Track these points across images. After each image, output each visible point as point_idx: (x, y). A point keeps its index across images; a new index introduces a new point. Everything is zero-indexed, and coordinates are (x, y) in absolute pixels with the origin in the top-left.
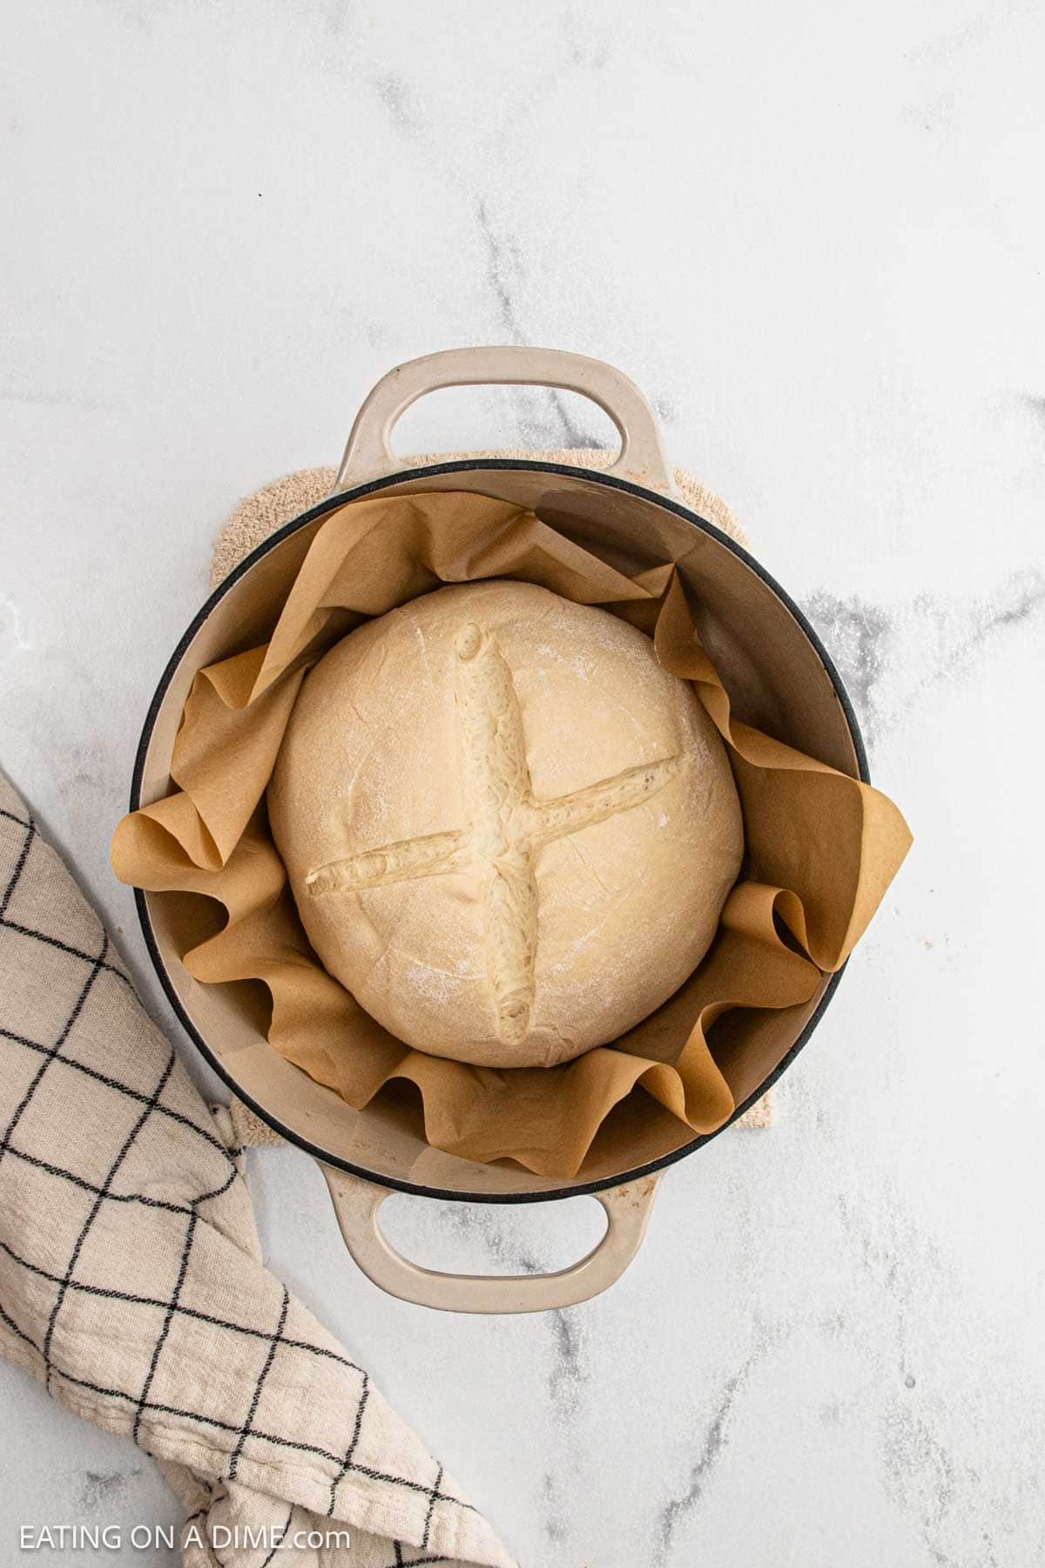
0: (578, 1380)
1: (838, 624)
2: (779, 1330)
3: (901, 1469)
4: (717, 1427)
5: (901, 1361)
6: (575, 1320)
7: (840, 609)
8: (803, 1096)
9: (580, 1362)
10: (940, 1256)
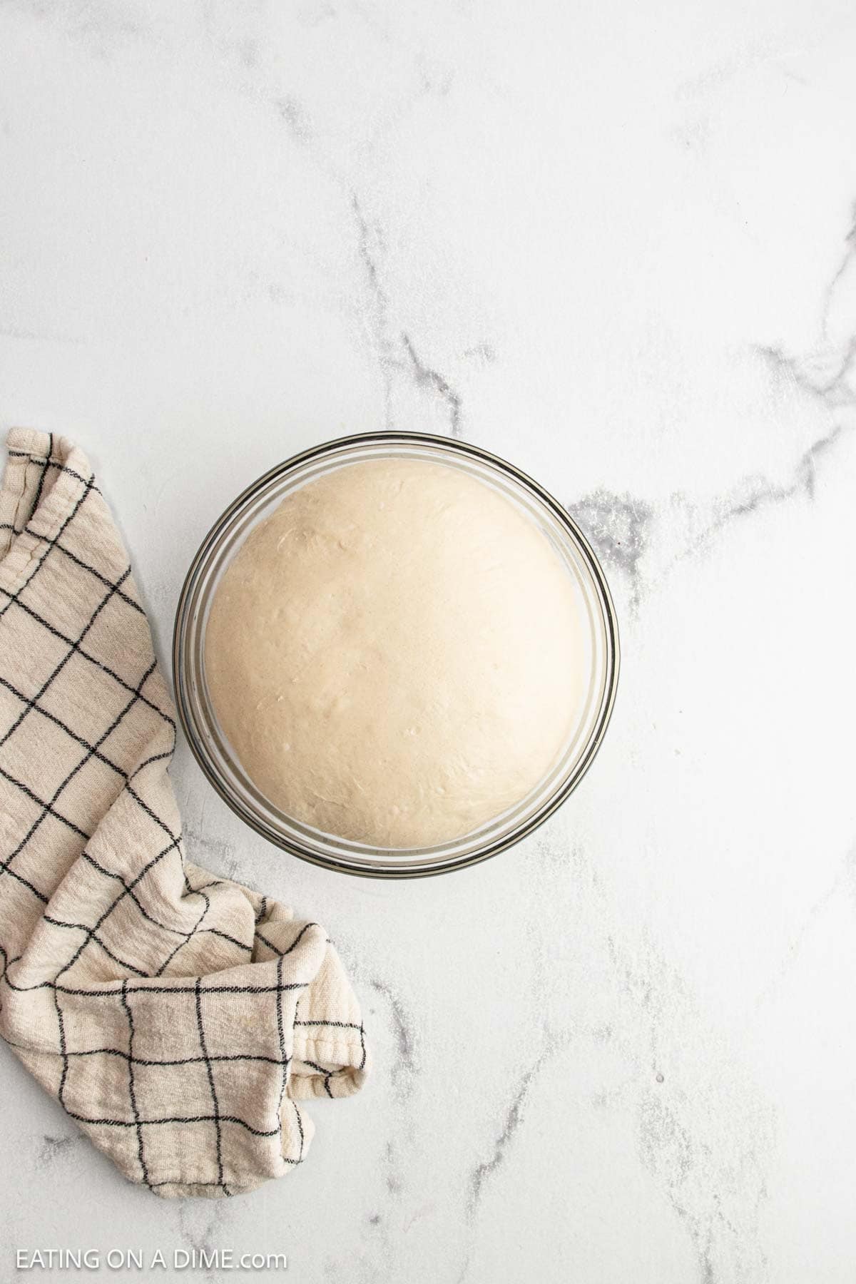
0: (413, 1072)
1: (614, 512)
2: (562, 1037)
3: (652, 1144)
4: (515, 1109)
5: (653, 1062)
6: (411, 1026)
7: (616, 502)
8: (583, 863)
9: (414, 1058)
10: (683, 984)
